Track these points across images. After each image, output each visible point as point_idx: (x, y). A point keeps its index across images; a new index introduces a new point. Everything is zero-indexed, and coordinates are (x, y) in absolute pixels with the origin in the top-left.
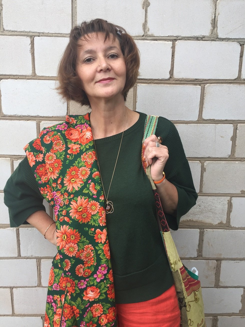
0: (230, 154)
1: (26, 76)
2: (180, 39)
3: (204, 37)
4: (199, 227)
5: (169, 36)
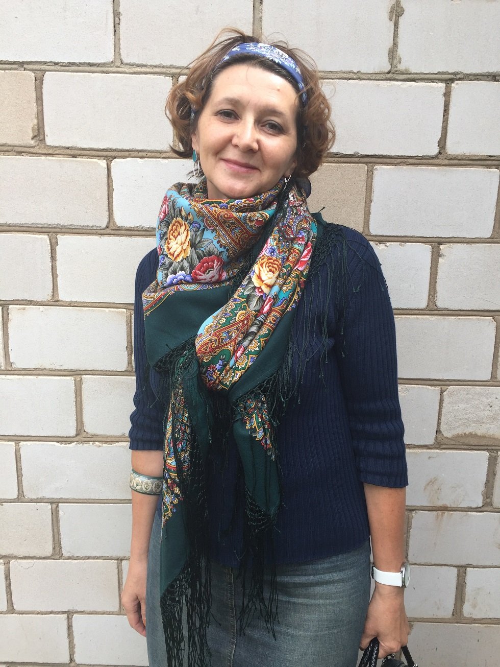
1: (161, 152)
2: (460, 79)
4: (489, 448)
5: (439, 73)
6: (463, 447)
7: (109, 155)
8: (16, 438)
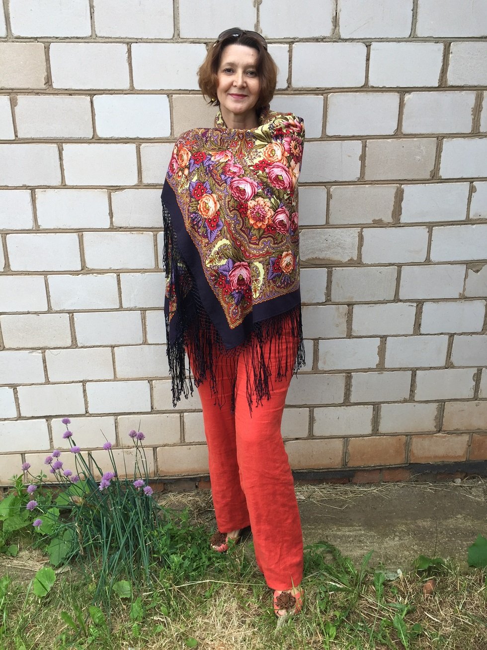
0: (359, 176)
1: (122, 90)
2: (297, 42)
3: (325, 38)
4: (327, 266)
5: (284, 38)
6: (312, 266)
7: (92, 93)
8: (45, 273)
